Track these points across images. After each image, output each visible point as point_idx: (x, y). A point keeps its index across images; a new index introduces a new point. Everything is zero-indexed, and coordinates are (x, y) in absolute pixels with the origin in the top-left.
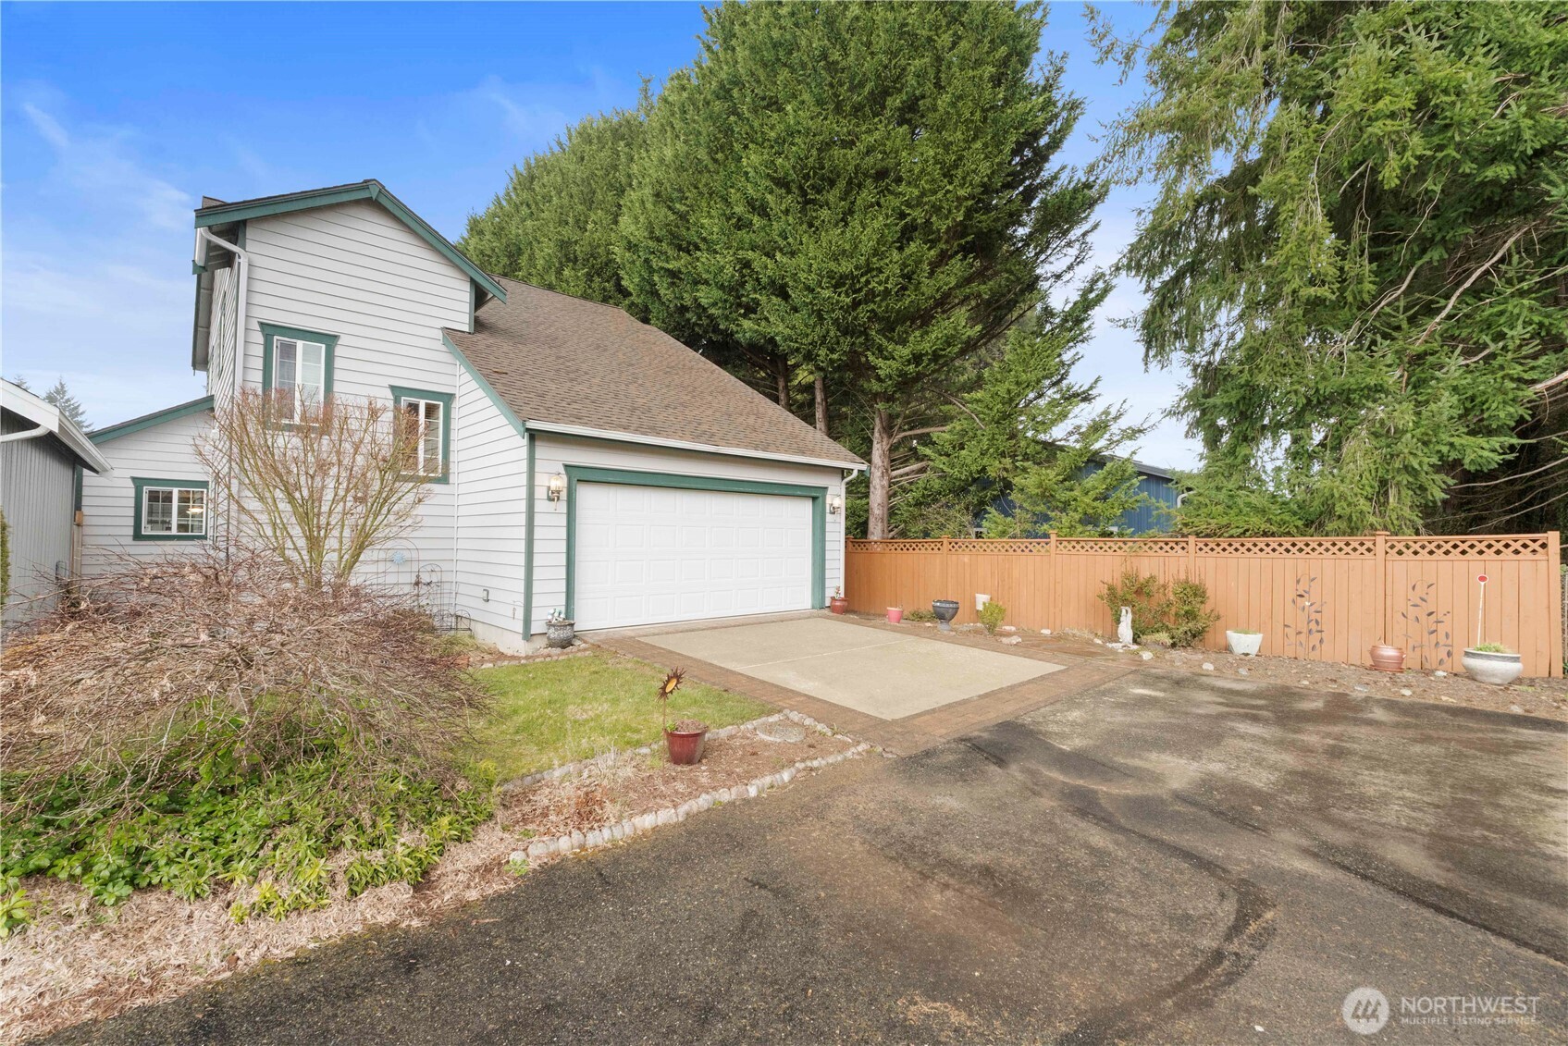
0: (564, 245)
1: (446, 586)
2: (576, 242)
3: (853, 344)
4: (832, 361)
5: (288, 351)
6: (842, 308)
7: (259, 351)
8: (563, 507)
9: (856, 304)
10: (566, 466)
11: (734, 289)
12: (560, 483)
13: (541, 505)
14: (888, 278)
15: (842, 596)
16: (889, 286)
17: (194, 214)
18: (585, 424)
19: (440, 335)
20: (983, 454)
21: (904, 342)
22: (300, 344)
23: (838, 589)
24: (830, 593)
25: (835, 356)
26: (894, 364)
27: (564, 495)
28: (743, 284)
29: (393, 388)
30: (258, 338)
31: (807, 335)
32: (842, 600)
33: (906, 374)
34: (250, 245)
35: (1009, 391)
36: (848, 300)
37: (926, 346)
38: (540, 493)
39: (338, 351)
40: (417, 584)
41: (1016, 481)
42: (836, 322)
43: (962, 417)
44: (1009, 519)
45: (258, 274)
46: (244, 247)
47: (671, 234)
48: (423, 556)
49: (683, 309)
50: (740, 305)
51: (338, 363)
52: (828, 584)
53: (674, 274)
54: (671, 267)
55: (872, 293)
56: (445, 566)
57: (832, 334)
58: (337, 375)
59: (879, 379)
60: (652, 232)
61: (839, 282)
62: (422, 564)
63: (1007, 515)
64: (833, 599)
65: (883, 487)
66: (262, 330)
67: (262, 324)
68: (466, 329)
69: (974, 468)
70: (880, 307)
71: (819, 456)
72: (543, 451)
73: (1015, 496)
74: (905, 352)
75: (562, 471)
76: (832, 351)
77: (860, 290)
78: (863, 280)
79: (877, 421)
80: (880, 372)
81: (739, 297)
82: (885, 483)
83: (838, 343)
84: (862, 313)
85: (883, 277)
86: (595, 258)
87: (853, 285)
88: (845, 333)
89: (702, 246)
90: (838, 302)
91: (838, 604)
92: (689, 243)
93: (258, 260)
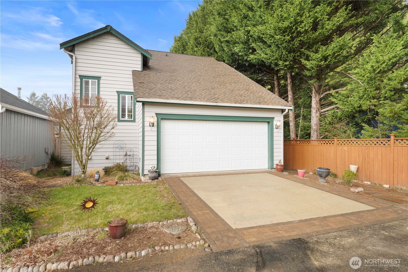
0: (196, 39)
1: (135, 156)
2: (200, 37)
3: (295, 56)
4: (286, 66)
5: (87, 83)
6: (286, 42)
7: (79, 84)
8: (155, 128)
9: (293, 39)
10: (156, 114)
11: (246, 43)
12: (154, 120)
13: (147, 128)
14: (305, 25)
15: (282, 164)
16: (306, 28)
17: (59, 45)
18: (162, 98)
19: (131, 73)
20: (360, 98)
21: (317, 52)
22: (90, 81)
23: (280, 161)
24: (276, 162)
25: (287, 63)
26: (314, 62)
27: (156, 124)
28: (249, 40)
29: (117, 92)
30: (79, 80)
31: (274, 56)
32: (282, 166)
33: (320, 66)
34: (76, 52)
35: (372, 66)
36: (289, 38)
37: (329, 52)
38: (147, 124)
39: (101, 82)
40: (126, 155)
41: (381, 110)
42: (285, 48)
43: (352, 82)
44: (376, 129)
45: (78, 61)
46: (74, 53)
47: (225, 27)
48: (127, 146)
49: (233, 54)
50: (250, 49)
51: (101, 85)
52: (275, 158)
53: (227, 42)
54: (225, 40)
55: (299, 33)
56: (135, 150)
57: (284, 53)
58: (101, 89)
59: (308, 70)
60: (218, 29)
61: (284, 31)
62: (127, 149)
63: (374, 127)
64: (277, 165)
65: (317, 117)
66: (80, 78)
67: (80, 76)
68: (140, 70)
69: (356, 105)
70: (304, 38)
71: (268, 104)
72: (148, 109)
73: (379, 118)
74: (319, 56)
75: (155, 115)
76: (286, 61)
77: (294, 32)
78: (294, 28)
79: (313, 89)
80: (307, 67)
81: (249, 45)
82: (318, 115)
83: (288, 57)
84: (296, 43)
85: (303, 25)
86: (206, 42)
87: (291, 31)
88: (290, 52)
89: (235, 29)
90: (284, 39)
91: (279, 167)
92: (231, 29)
93: (78, 57)
